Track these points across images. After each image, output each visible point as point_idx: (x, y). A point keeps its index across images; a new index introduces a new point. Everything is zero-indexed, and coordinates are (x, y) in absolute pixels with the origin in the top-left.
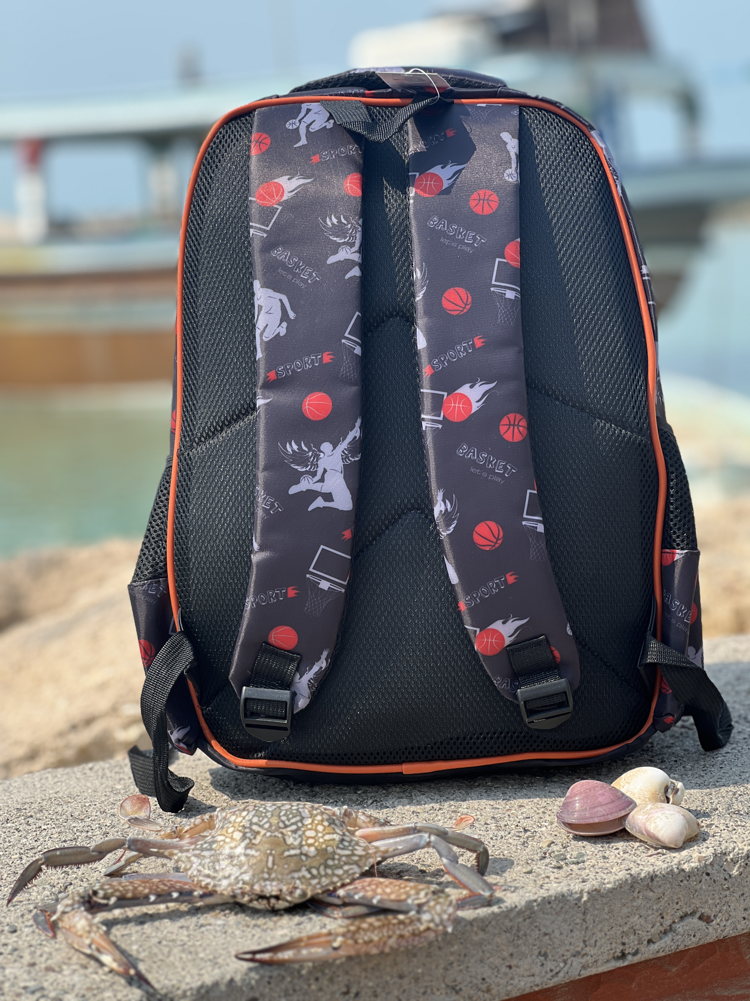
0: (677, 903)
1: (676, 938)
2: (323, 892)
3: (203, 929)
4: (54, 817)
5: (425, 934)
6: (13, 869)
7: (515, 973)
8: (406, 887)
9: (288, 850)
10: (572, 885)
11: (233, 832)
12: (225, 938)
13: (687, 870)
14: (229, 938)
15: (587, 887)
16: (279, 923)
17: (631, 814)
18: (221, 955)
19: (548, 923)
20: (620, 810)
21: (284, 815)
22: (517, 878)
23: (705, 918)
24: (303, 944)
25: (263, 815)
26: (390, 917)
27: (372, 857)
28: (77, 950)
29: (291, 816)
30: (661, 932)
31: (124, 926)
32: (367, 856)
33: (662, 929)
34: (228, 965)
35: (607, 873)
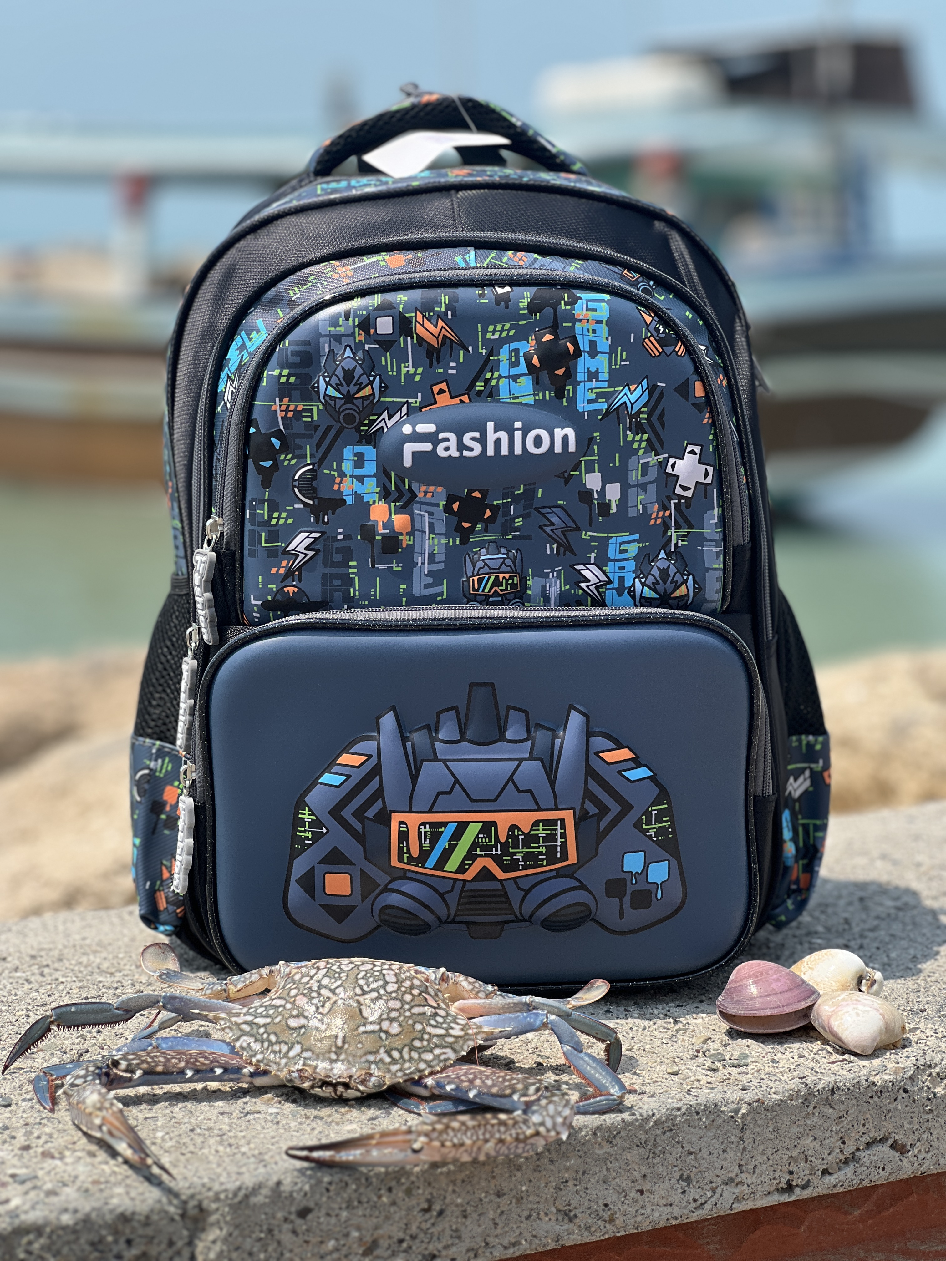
0: (864, 1125)
1: (859, 1170)
2: (405, 1081)
3: (250, 1117)
4: (76, 968)
5: (532, 1141)
6: (16, 1029)
7: (647, 1200)
8: (512, 1079)
9: (364, 1025)
10: (728, 1092)
11: (296, 996)
12: (277, 1130)
13: (879, 1084)
14: (282, 1131)
15: (748, 1096)
16: (348, 1116)
17: (817, 1005)
18: (269, 1150)
19: (694, 1139)
20: (800, 1001)
21: (363, 978)
22: (659, 1079)
23: (898, 1147)
24: (374, 1142)
25: (337, 975)
26: (489, 1116)
27: (473, 1040)
28: (85, 1134)
29: (371, 980)
30: (841, 1160)
31: (150, 1107)
32: (465, 1037)
33: (842, 1157)
34: (276, 1163)
35: (776, 1080)
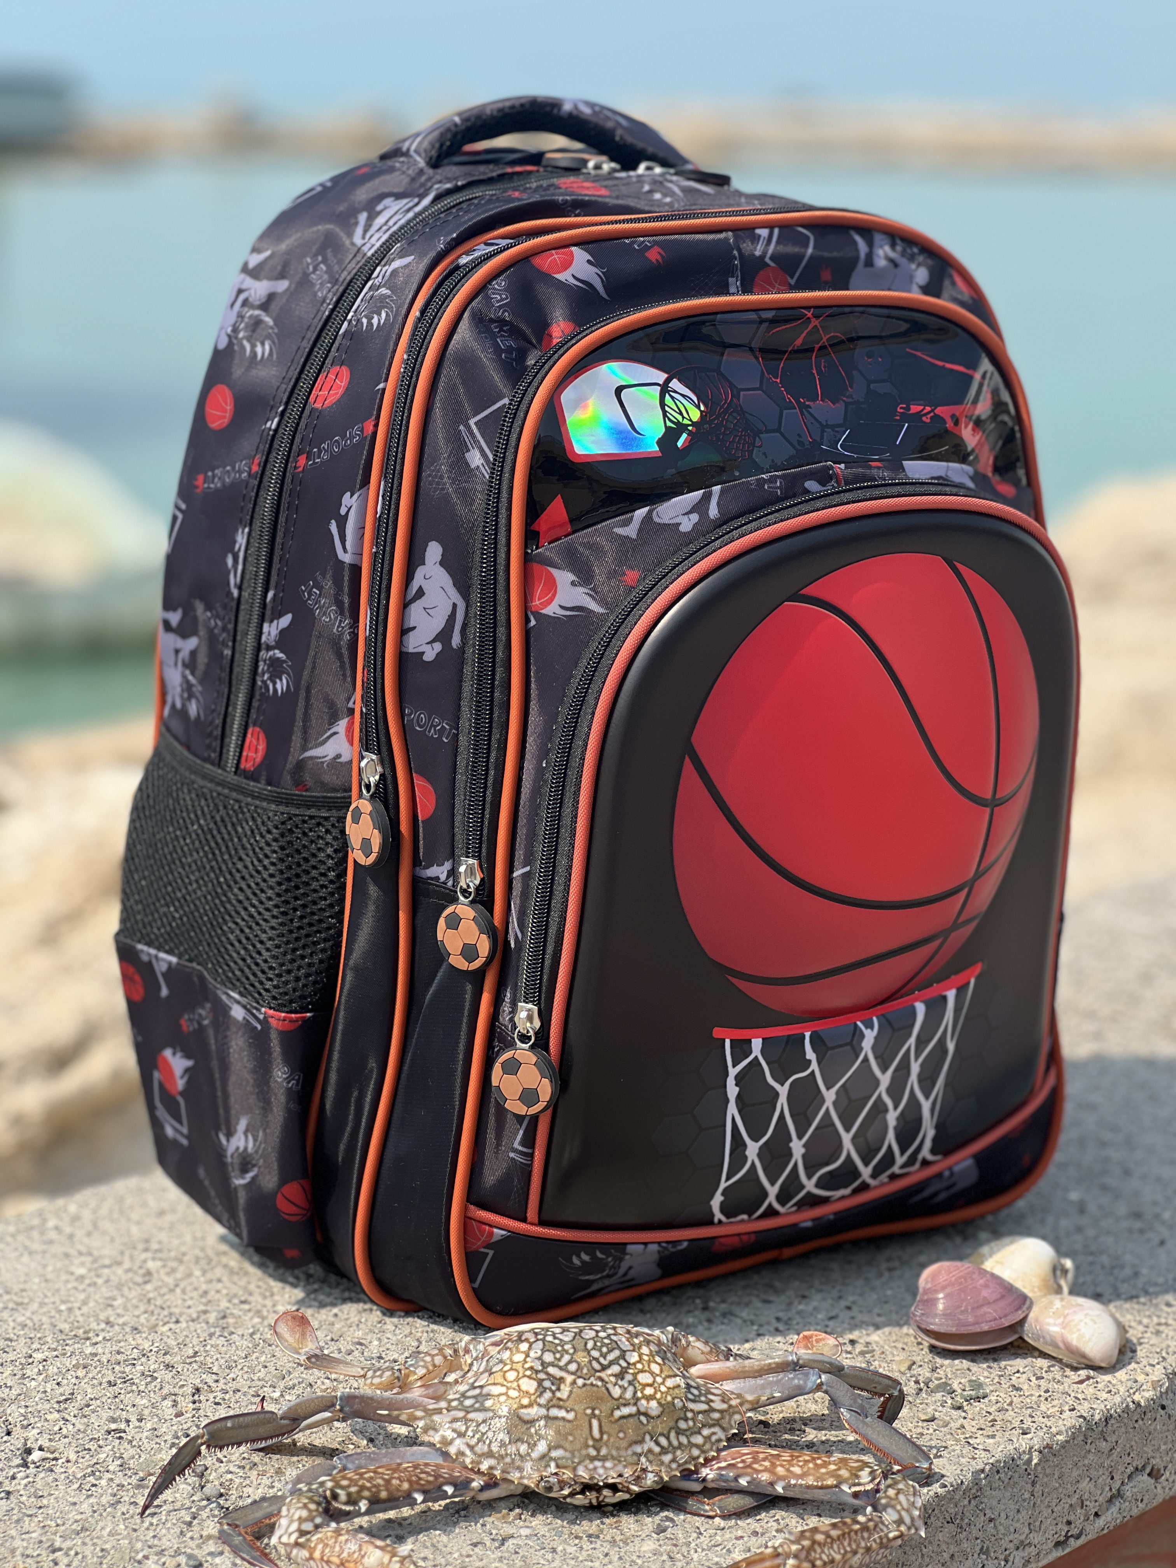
0: (1129, 1454)
1: (1123, 1506)
2: (680, 1475)
9: (618, 1408)
13: (1144, 1404)
15: (1037, 1440)
17: (1032, 1315)
19: (994, 1503)
20: (1016, 1310)
21: (593, 1349)
23: (1155, 1473)
25: (559, 1348)
27: (740, 1413)
29: (604, 1350)
30: (1108, 1499)
32: (730, 1411)
33: (1110, 1495)
